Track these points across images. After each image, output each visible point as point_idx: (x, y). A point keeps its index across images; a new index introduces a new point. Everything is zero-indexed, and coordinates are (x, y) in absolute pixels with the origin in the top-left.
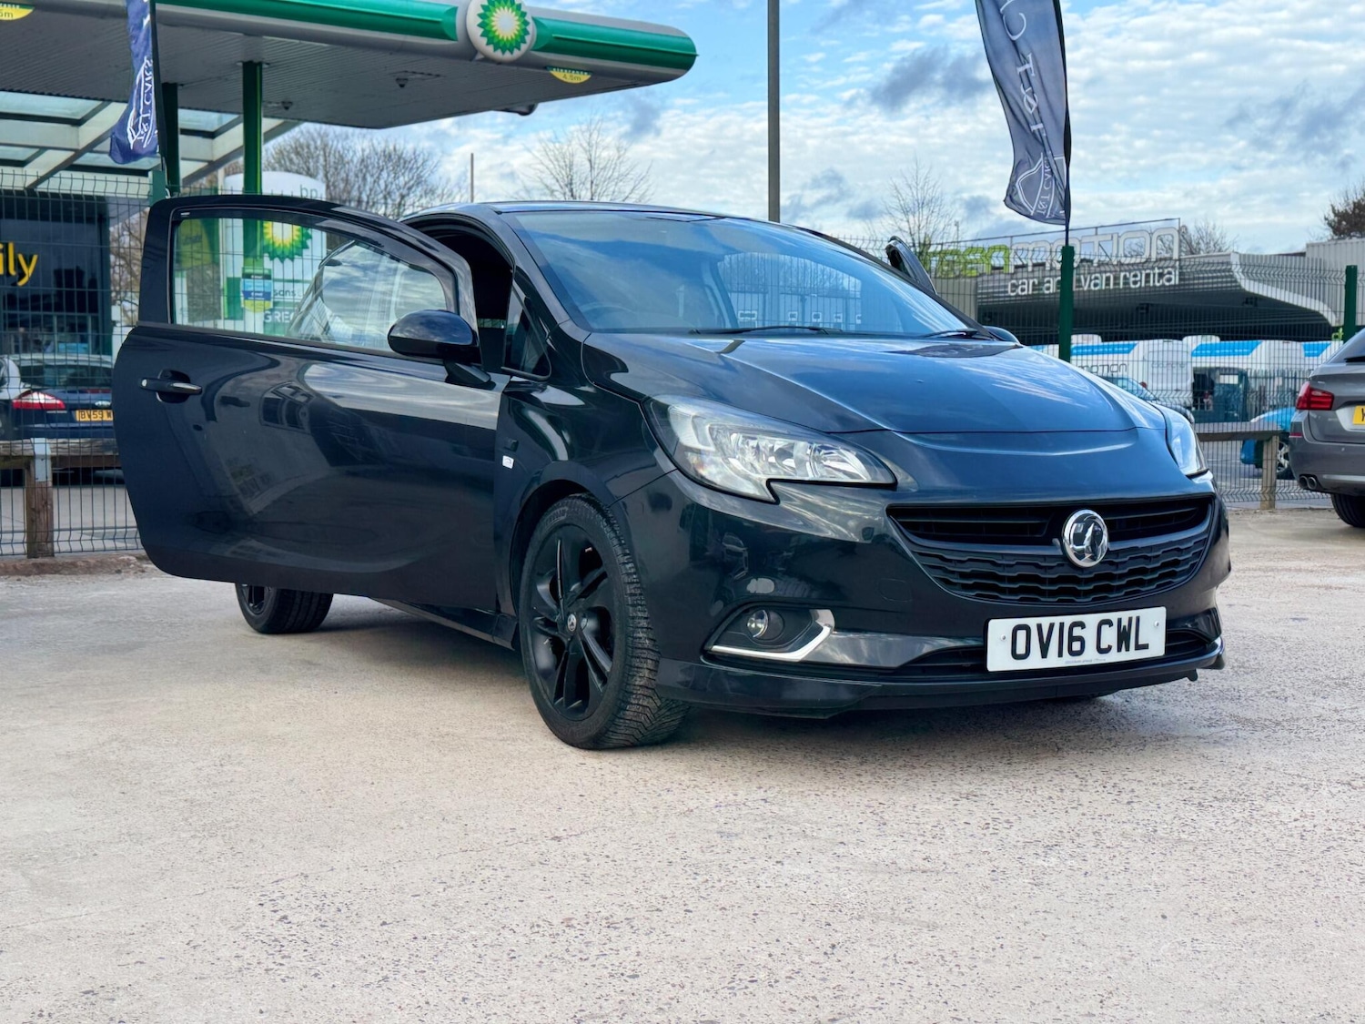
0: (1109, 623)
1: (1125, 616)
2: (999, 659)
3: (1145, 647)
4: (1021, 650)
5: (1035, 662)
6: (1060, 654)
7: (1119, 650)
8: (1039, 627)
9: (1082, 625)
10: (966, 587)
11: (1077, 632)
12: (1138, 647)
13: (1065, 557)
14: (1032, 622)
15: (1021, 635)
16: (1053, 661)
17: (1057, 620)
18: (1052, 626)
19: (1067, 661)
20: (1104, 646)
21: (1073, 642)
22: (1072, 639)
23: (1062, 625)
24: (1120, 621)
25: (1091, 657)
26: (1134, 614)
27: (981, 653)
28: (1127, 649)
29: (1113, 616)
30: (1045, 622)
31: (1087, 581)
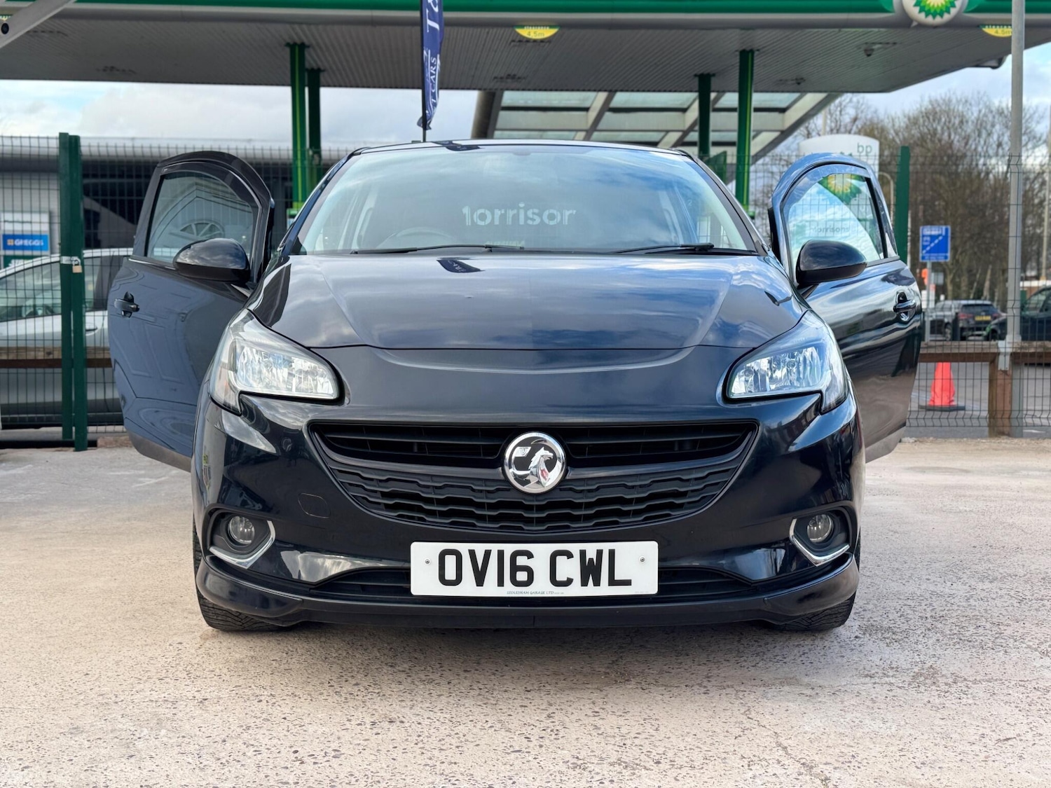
0: (569, 555)
1: (591, 549)
2: (424, 582)
3: (627, 583)
4: (450, 574)
5: (468, 588)
6: (501, 583)
7: (584, 583)
8: (472, 554)
9: (529, 555)
10: (388, 507)
11: (521, 561)
12: (613, 582)
13: (507, 480)
14: (464, 548)
15: (450, 561)
16: (490, 589)
17: (495, 548)
18: (487, 554)
19: (509, 591)
20: (560, 577)
21: (517, 571)
22: (515, 568)
23: (501, 554)
24: (583, 553)
25: (542, 588)
26: (606, 547)
27: (405, 575)
28: (597, 583)
29: (575, 548)
30: (480, 549)
31: (540, 508)
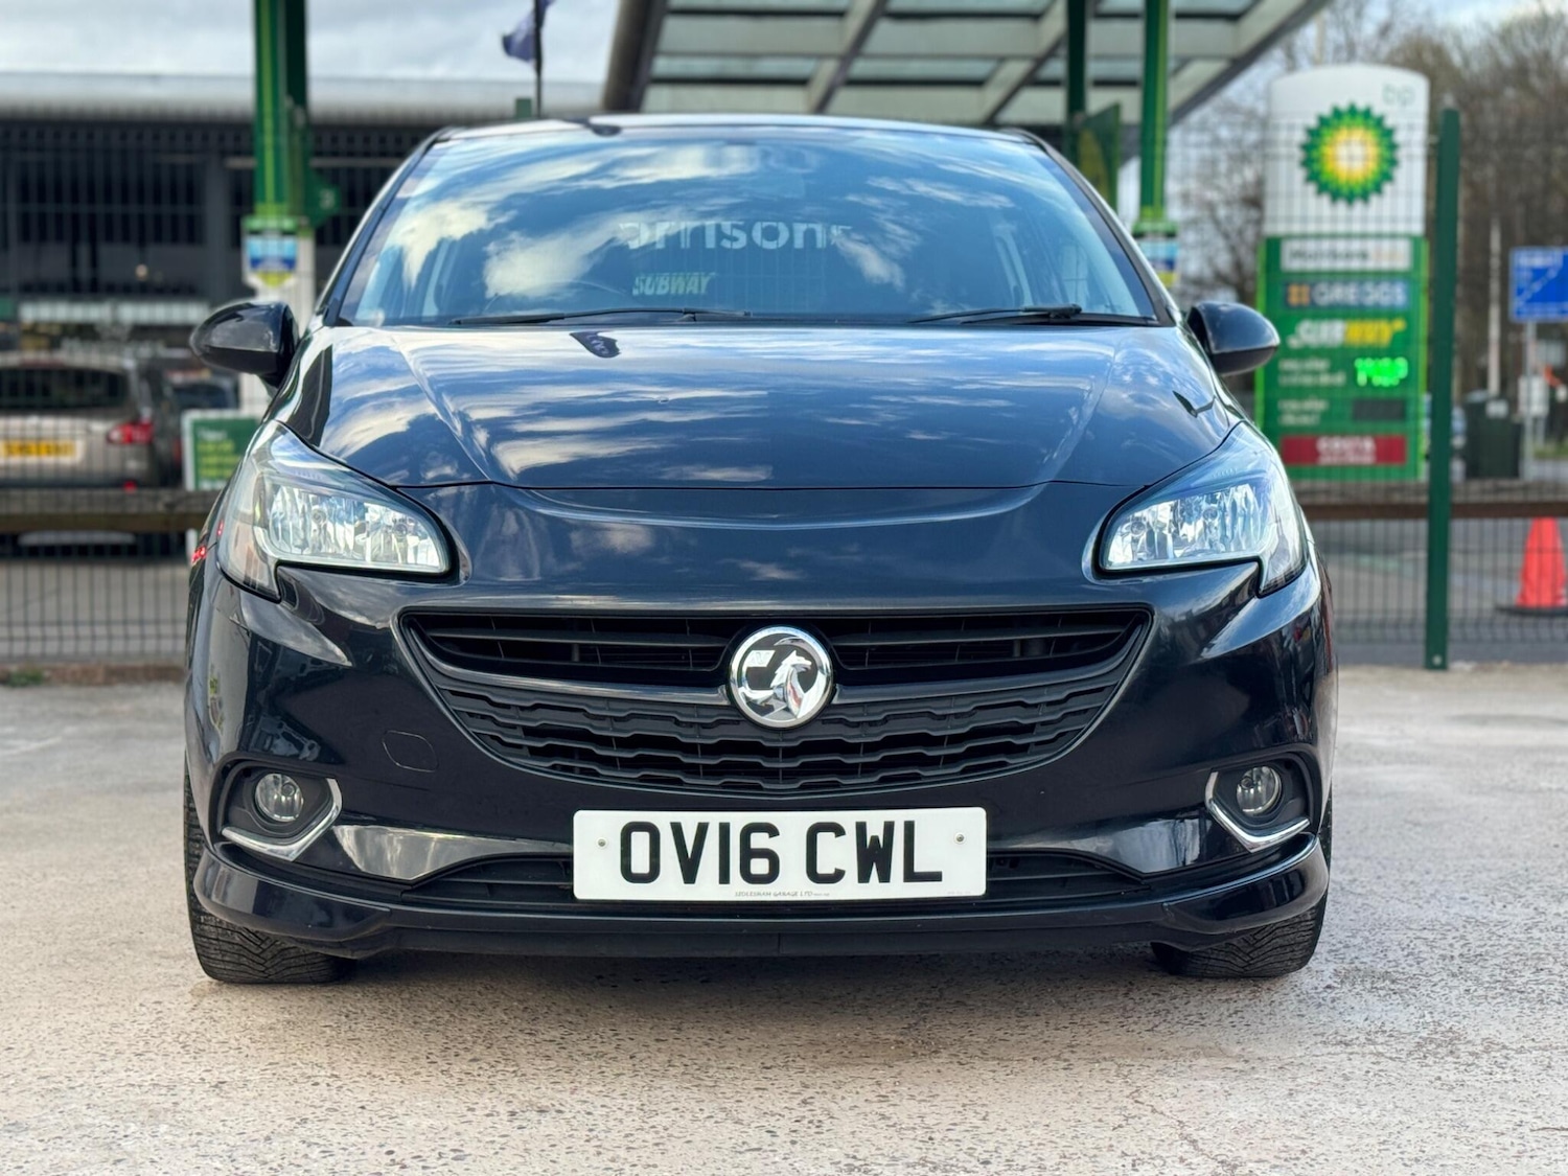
0: (838, 830)
1: (875, 821)
2: (596, 877)
3: (935, 877)
4: (640, 864)
5: (669, 887)
6: (724, 878)
7: (864, 877)
8: (677, 829)
9: (772, 831)
12: (911, 876)
13: (734, 708)
14: (662, 820)
15: (640, 841)
16: (707, 888)
17: (714, 819)
18: (702, 829)
19: (739, 890)
20: (823, 868)
21: (752, 857)
22: (748, 854)
23: (725, 829)
24: (861, 828)
25: (792, 885)
26: (899, 817)
27: (565, 865)
28: (885, 877)
29: (848, 819)
30: (690, 820)
